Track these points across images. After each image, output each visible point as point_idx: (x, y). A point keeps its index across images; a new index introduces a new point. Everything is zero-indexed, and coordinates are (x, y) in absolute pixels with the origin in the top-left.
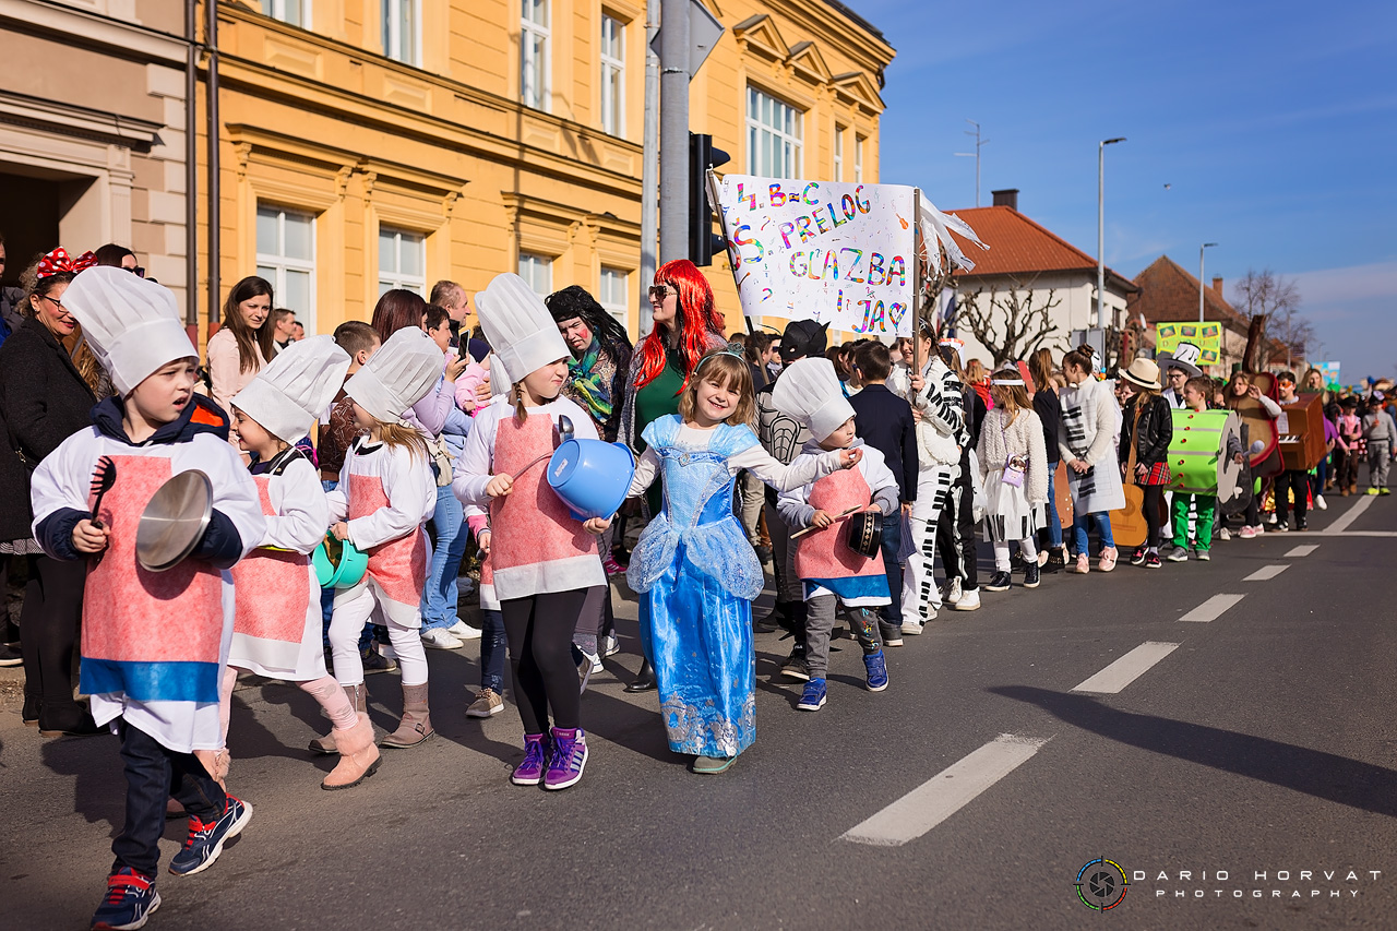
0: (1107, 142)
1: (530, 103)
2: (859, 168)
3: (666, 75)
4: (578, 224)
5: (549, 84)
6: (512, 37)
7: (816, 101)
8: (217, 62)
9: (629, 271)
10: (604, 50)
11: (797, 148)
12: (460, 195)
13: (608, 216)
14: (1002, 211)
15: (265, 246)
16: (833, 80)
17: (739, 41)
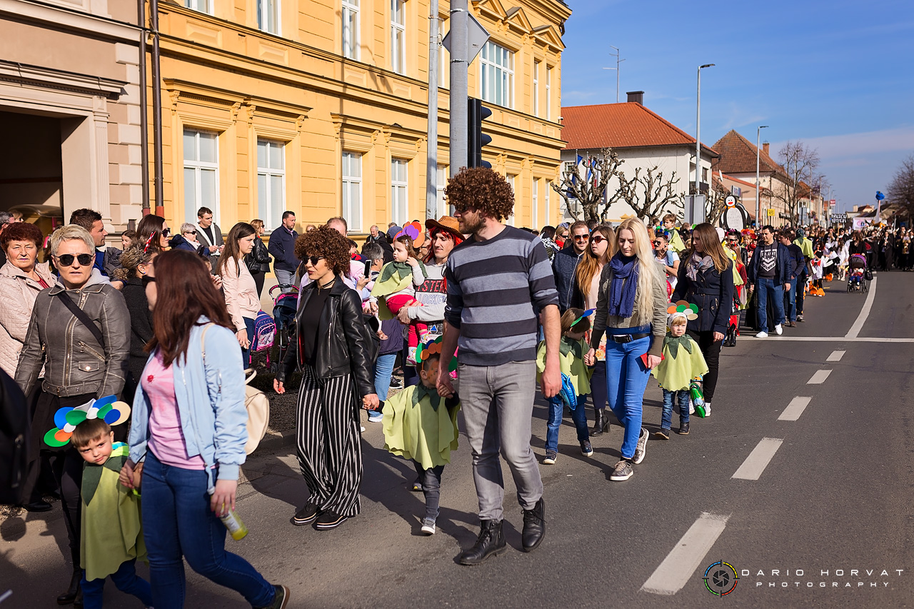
0: (702, 67)
1: (348, 55)
2: (549, 86)
3: (453, 64)
4: (378, 132)
5: (359, 40)
6: (338, 13)
8: (158, 40)
9: (409, 160)
10: (393, 20)
11: (511, 75)
12: (306, 117)
13: (397, 127)
14: (633, 105)
15: (188, 155)
17: (475, 9)
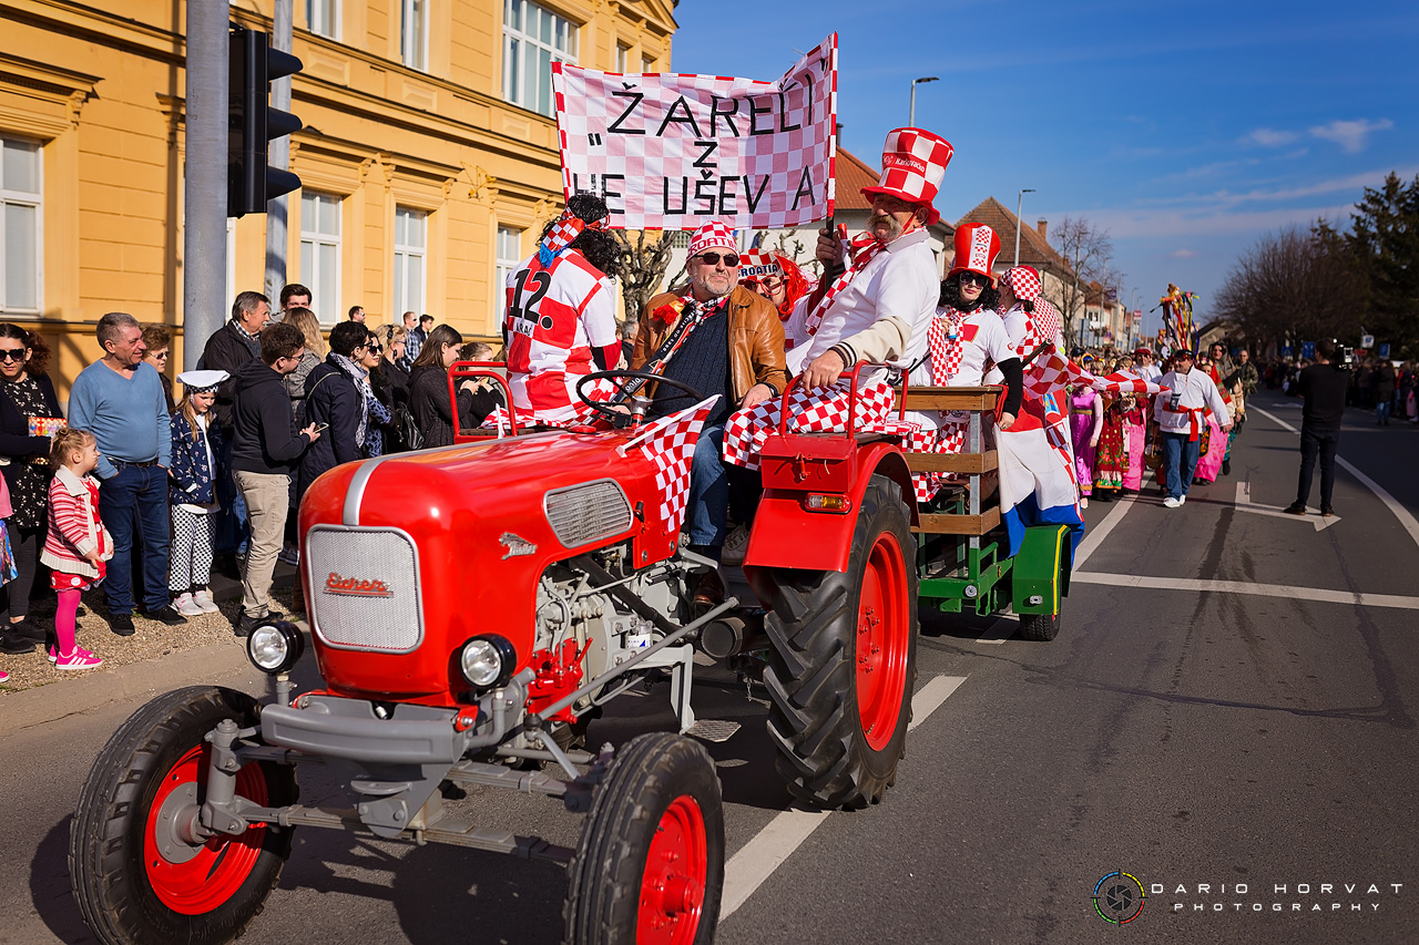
4: (369, 163)
7: (594, 14)
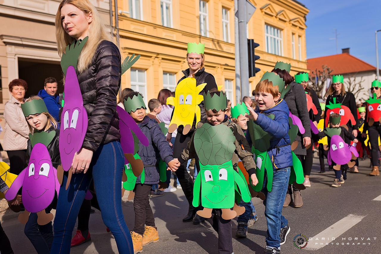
0: (378, 31)
1: (203, 35)
2: (300, 45)
3: (240, 23)
5: (208, 29)
6: (197, 17)
7: (285, 27)
8: (118, 31)
9: (233, 80)
10: (223, 18)
11: (281, 41)
12: (184, 62)
13: (226, 65)
14: (345, 55)
15: (133, 79)
16: (290, 20)
17: (262, 12)
